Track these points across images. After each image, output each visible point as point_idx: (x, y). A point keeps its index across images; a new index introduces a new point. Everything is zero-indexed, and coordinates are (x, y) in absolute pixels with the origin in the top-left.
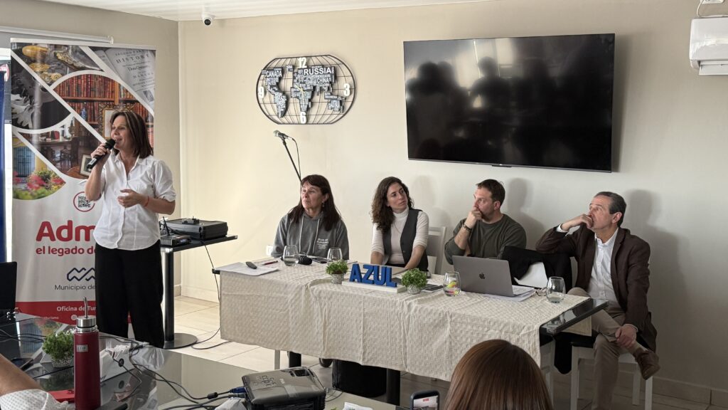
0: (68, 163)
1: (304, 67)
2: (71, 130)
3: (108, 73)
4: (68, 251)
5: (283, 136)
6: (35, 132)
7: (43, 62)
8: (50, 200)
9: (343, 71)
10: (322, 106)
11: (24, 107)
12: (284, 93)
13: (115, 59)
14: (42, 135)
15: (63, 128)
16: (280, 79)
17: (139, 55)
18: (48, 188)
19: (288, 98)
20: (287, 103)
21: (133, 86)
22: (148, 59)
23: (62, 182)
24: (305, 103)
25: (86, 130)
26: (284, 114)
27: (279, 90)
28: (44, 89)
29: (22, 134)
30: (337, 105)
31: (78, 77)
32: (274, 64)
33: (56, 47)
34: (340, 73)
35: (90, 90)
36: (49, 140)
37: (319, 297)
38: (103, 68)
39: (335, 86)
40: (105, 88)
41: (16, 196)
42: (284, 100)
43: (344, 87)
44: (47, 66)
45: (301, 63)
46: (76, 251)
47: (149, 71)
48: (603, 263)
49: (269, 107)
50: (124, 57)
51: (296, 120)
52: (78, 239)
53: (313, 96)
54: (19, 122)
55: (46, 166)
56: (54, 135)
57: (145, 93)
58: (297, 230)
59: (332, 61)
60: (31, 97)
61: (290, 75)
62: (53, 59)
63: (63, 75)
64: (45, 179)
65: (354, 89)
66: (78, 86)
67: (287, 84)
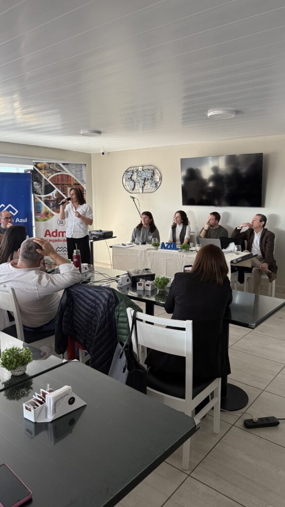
0: (55, 208)
1: (141, 170)
2: (56, 196)
3: (69, 173)
4: (56, 241)
5: (133, 198)
6: (43, 196)
7: (45, 169)
8: (49, 221)
9: (157, 171)
10: (149, 186)
11: (38, 187)
12: (133, 181)
13: (71, 168)
14: (45, 197)
15: (53, 194)
16: (132, 175)
17: (80, 166)
18: (48, 217)
19: (135, 183)
20: (135, 185)
21: (78, 178)
22: (83, 168)
23: (53, 215)
24: (142, 185)
25: (61, 195)
26: (133, 189)
27: (131, 180)
28: (46, 180)
29: (39, 197)
30: (155, 186)
31: (58, 175)
32: (129, 170)
33: (49, 163)
34: (155, 172)
35: (62, 180)
36: (48, 199)
37: (149, 254)
38: (67, 171)
39: (154, 178)
40: (68, 179)
41: (36, 220)
42: (133, 184)
43: (157, 178)
44: (46, 171)
45: (140, 169)
46: (59, 240)
47: (84, 172)
48: (256, 241)
49: (127, 187)
50: (74, 167)
51: (138, 191)
52: (59, 236)
53: (144, 182)
54: (37, 192)
55: (47, 208)
56: (50, 197)
57: (83, 181)
58: (140, 232)
59: (152, 168)
60: (41, 183)
61: (135, 174)
62: (48, 168)
63: (52, 174)
64: (47, 214)
65: (161, 179)
66: (58, 178)
67: (134, 177)
